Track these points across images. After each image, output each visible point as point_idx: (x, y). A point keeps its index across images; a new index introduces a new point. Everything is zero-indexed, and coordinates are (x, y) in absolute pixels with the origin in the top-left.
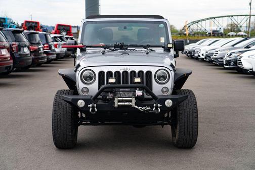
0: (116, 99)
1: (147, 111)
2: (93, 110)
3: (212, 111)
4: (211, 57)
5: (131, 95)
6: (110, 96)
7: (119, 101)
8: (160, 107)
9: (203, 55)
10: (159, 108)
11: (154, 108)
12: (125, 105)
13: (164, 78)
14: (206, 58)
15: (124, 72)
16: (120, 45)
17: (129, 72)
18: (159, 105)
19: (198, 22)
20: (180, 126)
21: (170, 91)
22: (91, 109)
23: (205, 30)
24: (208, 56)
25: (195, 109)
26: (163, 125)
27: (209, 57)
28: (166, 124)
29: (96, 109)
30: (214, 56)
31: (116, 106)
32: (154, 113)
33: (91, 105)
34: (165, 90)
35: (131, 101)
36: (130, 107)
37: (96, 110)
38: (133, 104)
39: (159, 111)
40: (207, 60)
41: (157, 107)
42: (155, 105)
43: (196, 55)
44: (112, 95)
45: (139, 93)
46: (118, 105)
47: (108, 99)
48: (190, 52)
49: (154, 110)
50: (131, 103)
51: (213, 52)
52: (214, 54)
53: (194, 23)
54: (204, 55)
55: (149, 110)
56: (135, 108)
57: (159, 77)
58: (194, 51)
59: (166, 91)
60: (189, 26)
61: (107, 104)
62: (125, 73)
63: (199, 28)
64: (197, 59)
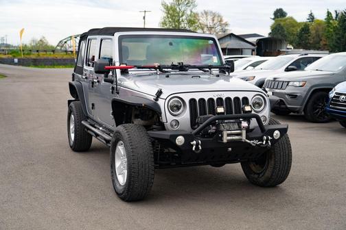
0: (225, 133)
1: (259, 145)
2: (197, 148)
5: (236, 127)
6: (213, 130)
7: (228, 135)
8: (270, 140)
12: (233, 140)
15: (217, 100)
17: (224, 99)
18: (269, 137)
22: (194, 147)
29: (200, 146)
31: (225, 141)
33: (194, 142)
34: (263, 119)
35: (240, 135)
36: (240, 142)
37: (200, 148)
38: (243, 137)
39: (270, 144)
41: (267, 140)
42: (265, 137)
44: (214, 128)
45: (244, 124)
46: (228, 140)
47: (211, 133)
49: (264, 143)
50: (240, 137)
57: (255, 105)
60: (66, 42)
61: (211, 139)
62: (228, 99)
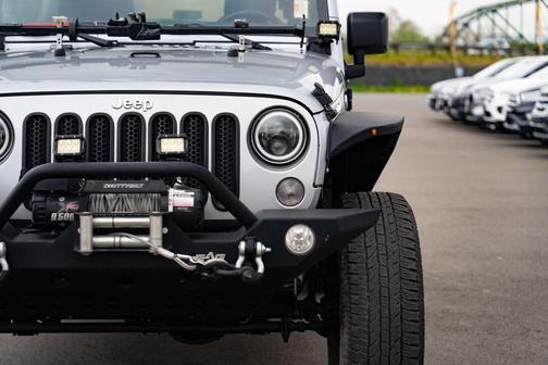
0: (86, 223)
1: (211, 268)
3: (506, 290)
4: (529, 116)
5: (147, 205)
6: (64, 211)
7: (98, 231)
8: (265, 256)
9: (500, 109)
10: (259, 261)
11: (241, 259)
12: (121, 246)
13: (287, 141)
14: (509, 120)
15: (125, 118)
16: (131, 22)
17: (147, 117)
18: (260, 247)
19: (494, 11)
20: (351, 334)
21: (311, 194)
23: (521, 36)
24: (517, 112)
25: (413, 265)
26: (286, 330)
27: (522, 115)
28: (301, 328)
29: (3, 262)
30: (536, 113)
31: (85, 248)
32: (237, 278)
34: (289, 190)
35: (145, 231)
36: (143, 253)
37: (6, 266)
38: (154, 241)
39: (261, 269)
40: (515, 127)
41: (250, 255)
42: (242, 246)
43: (478, 111)
44: (71, 206)
45: (181, 198)
46: (95, 247)
47: (57, 222)
48: (458, 103)
49: (238, 264)
50: (145, 239)
51: (536, 97)
52: (538, 105)
53: (481, 11)
54: (506, 109)
55: (218, 265)
56: (161, 257)
57: (269, 141)
58: (471, 98)
59: (291, 195)
60: (466, 25)
61: (52, 241)
62: (131, 120)
63: (497, 31)
64: (482, 125)
